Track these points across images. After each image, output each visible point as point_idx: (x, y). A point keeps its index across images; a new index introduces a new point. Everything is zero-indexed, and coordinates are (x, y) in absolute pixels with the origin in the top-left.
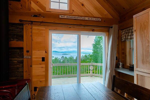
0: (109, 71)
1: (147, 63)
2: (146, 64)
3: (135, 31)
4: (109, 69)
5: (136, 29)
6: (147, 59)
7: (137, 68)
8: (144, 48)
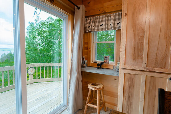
0: (76, 74)
1: (140, 58)
2: (138, 59)
3: (126, 15)
4: (76, 70)
5: (126, 12)
6: (139, 52)
7: (125, 65)
8: (137, 40)
